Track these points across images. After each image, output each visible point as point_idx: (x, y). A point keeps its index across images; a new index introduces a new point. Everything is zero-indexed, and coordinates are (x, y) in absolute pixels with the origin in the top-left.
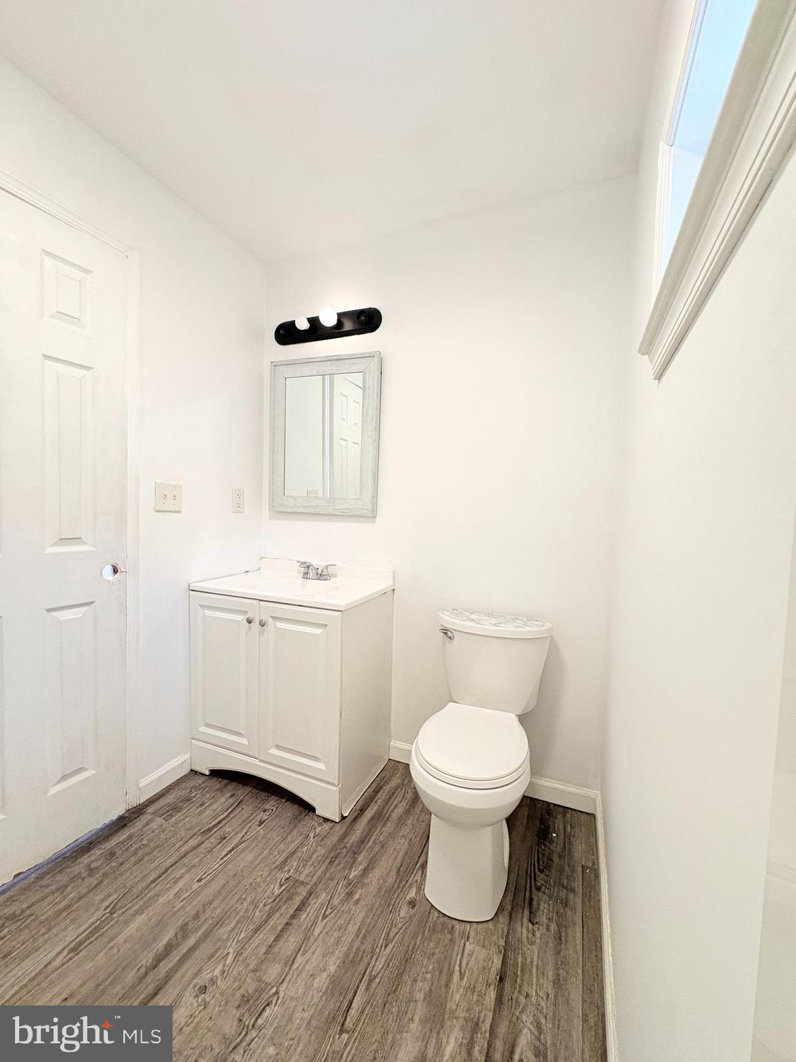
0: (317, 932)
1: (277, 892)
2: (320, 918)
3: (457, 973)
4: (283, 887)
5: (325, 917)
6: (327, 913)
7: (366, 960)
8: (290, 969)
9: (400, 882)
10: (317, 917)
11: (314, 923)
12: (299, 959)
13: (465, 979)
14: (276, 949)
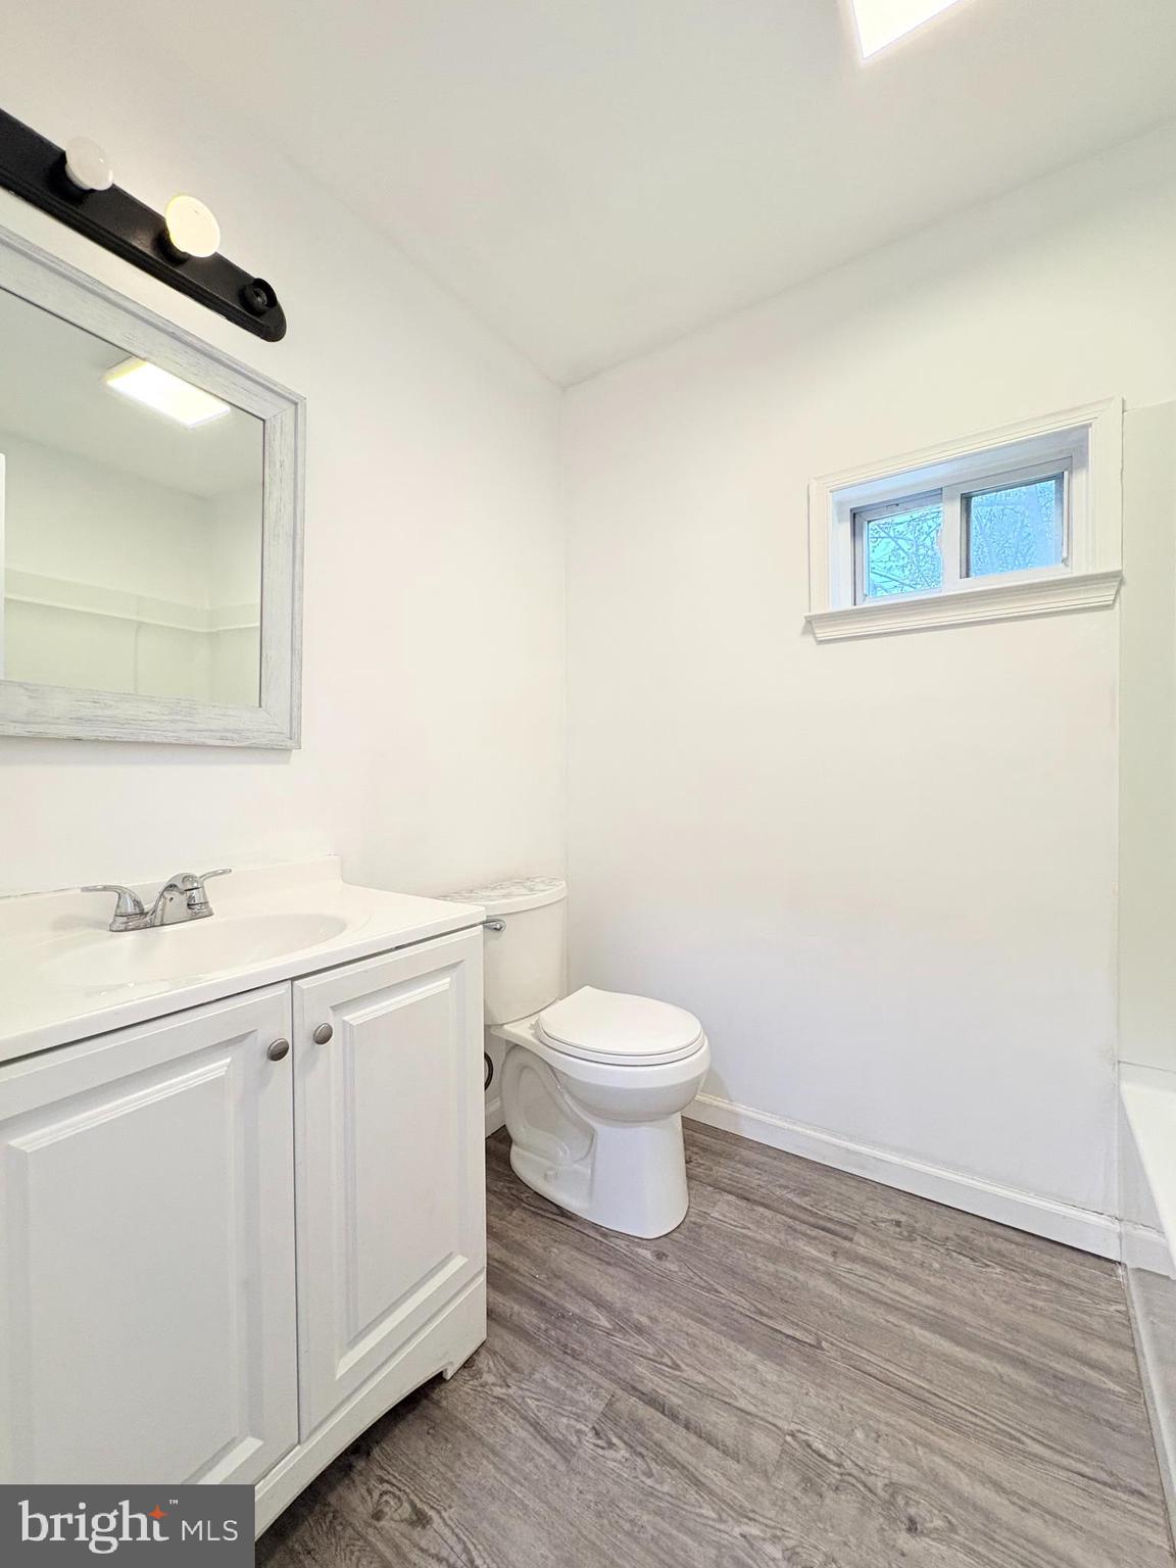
0: (701, 1379)
1: (623, 1453)
2: (678, 1373)
3: (745, 1231)
4: (615, 1440)
5: (677, 1367)
6: (669, 1363)
7: (736, 1316)
8: (757, 1416)
9: (626, 1263)
10: (675, 1378)
11: (686, 1382)
12: (742, 1403)
13: (749, 1226)
14: (729, 1442)
